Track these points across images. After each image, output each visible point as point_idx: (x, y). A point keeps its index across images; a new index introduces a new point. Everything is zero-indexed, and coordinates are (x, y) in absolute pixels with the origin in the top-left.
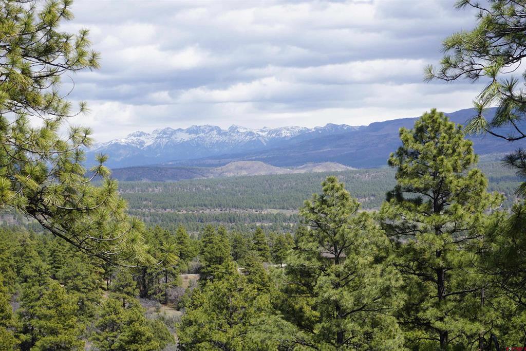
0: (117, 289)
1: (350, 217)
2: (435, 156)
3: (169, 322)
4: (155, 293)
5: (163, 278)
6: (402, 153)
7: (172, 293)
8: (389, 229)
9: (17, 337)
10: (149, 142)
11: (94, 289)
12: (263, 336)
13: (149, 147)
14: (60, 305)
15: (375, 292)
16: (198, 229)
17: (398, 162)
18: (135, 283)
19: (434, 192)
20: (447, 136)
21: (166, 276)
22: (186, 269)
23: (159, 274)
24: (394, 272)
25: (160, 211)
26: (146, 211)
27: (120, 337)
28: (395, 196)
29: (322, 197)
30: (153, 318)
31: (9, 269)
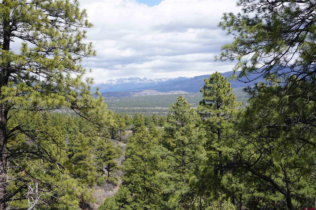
0: (103, 136)
1: (187, 110)
2: (217, 89)
3: (122, 148)
4: (116, 137)
5: (120, 132)
6: (205, 87)
7: (123, 137)
8: (201, 115)
9: (67, 153)
10: (114, 83)
11: (94, 136)
12: (156, 152)
13: (114, 85)
14: (82, 141)
15: (196, 137)
16: (132, 115)
17: (203, 91)
18: (110, 134)
19: (217, 101)
20: (221, 82)
21: (121, 131)
22: (128, 129)
23: (118, 130)
24: (203, 130)
25: (119, 108)
26: (113, 108)
27: (104, 153)
28: (203, 103)
29: (177, 103)
30: (116, 146)
31: (64, 129)
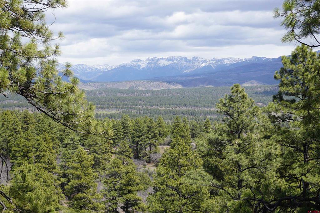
0: (120, 153)
1: (248, 110)
2: (303, 73)
3: (150, 174)
4: (143, 156)
5: (149, 148)
6: (283, 71)
7: (154, 157)
8: (273, 119)
9: (59, 179)
10: (143, 66)
11: (106, 153)
12: (192, 181)
13: (143, 68)
14: (83, 161)
15: (262, 156)
16: (171, 119)
17: (279, 77)
18: (131, 150)
19: (303, 95)
20: (311, 61)
21: (150, 146)
22: (163, 142)
23: (146, 145)
24: (274, 144)
25: (149, 108)
26: (141, 107)
27: (121, 181)
28: (278, 97)
29: (231, 97)
30: (141, 171)
31: (56, 139)
